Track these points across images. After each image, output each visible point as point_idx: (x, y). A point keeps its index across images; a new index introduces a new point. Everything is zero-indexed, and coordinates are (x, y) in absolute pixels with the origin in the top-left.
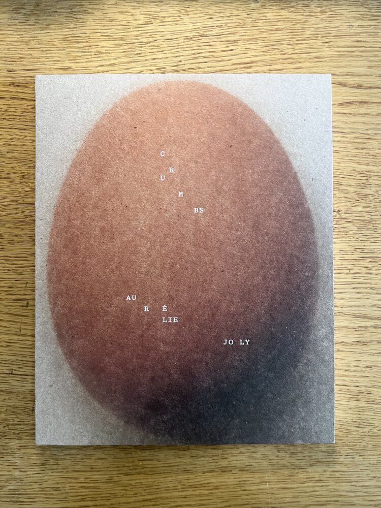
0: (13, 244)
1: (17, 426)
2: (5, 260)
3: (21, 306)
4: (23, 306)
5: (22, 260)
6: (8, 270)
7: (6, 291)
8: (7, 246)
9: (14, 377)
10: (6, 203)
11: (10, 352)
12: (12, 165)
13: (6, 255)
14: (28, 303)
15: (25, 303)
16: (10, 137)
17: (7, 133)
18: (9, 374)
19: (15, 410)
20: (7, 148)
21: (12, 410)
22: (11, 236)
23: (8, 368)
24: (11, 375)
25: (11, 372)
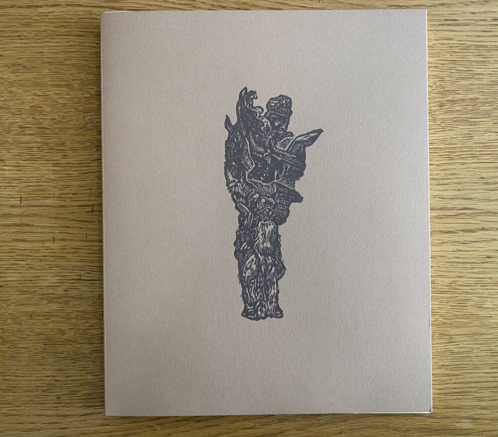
0: (76, 150)
1: (88, 331)
2: (68, 167)
3: (85, 212)
4: (88, 212)
5: (85, 167)
6: (72, 177)
7: (71, 198)
8: (70, 153)
9: (83, 283)
10: (66, 110)
11: (77, 258)
12: (71, 72)
13: (69, 162)
14: (93, 209)
15: (90, 209)
16: (67, 44)
17: (64, 40)
18: (78, 280)
19: (85, 315)
20: (66, 55)
21: (83, 315)
22: (73, 142)
23: (76, 274)
24: (79, 281)
25: (79, 278)
